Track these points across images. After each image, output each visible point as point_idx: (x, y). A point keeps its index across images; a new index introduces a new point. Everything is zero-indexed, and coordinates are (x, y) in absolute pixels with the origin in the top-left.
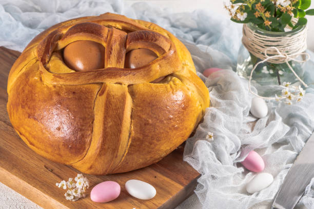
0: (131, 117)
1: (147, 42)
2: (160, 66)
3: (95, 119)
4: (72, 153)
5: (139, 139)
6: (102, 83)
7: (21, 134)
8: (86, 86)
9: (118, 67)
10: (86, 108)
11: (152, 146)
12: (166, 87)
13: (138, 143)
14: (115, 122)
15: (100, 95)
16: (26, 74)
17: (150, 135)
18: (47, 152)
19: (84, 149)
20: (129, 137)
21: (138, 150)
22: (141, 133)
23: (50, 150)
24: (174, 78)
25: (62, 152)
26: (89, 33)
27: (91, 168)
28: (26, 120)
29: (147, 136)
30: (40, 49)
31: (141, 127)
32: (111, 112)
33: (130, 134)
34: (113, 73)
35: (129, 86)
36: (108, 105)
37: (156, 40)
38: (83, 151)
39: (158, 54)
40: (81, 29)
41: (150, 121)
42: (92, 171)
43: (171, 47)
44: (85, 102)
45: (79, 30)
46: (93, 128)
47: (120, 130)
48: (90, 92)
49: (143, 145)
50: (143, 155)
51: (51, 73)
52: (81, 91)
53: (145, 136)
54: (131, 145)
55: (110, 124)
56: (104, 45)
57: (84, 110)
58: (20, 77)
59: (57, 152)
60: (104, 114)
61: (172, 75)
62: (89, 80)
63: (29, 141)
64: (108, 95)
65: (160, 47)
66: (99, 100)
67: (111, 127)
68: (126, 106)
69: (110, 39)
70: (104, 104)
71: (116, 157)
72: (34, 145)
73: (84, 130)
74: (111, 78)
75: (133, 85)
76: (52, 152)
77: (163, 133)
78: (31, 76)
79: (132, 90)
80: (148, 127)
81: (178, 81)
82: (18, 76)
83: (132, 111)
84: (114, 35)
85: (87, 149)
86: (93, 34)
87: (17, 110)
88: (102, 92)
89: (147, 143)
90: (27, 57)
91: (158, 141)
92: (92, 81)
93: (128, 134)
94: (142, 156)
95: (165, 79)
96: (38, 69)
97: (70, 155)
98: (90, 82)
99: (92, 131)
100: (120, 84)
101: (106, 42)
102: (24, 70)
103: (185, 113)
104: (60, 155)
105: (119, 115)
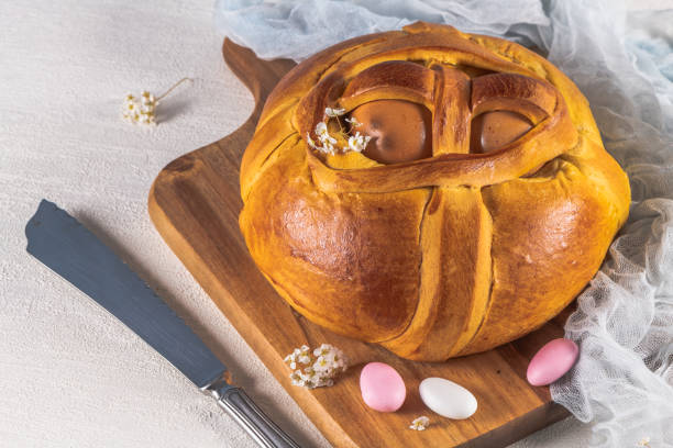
0: (492, 251)
1: (512, 98)
2: (539, 144)
3: (424, 259)
4: (379, 323)
5: (507, 294)
6: (432, 187)
7: (275, 282)
8: (401, 194)
9: (459, 152)
10: (404, 238)
11: (532, 304)
12: (553, 187)
13: (506, 301)
14: (462, 264)
15: (431, 213)
16: (279, 167)
17: (529, 285)
18: (332, 321)
19: (406, 316)
20: (491, 290)
21: (506, 315)
22: (511, 283)
23: (336, 317)
24: (565, 163)
25: (361, 322)
26: (400, 85)
27: (418, 351)
28: (286, 259)
29: (524, 286)
30: (305, 117)
31: (511, 269)
32: (453, 247)
33: (492, 285)
34: (451, 164)
35: (483, 189)
36: (447, 231)
37: (529, 94)
38: (403, 321)
39: (534, 120)
40: (383, 78)
41: (528, 259)
42: (420, 356)
43: (557, 104)
44: (401, 227)
45: (379, 79)
46: (420, 277)
47: (474, 281)
48: (409, 206)
49: (516, 304)
50: (516, 322)
51: (329, 167)
52: (394, 207)
53: (518, 286)
54: (496, 306)
55: (453, 270)
56: (431, 107)
57: (402, 242)
58: (268, 172)
59: (351, 321)
60: (441, 250)
61: (562, 157)
62: (407, 182)
63: (290, 296)
64: (447, 212)
65: (539, 108)
66: (430, 222)
67: (454, 274)
68: (481, 232)
69: (441, 95)
70: (439, 231)
71: (466, 330)
72: (302, 306)
73: (402, 281)
74: (449, 177)
75: (489, 186)
76: (340, 321)
77: (551, 278)
78: (292, 172)
79: (490, 197)
80: (524, 269)
81: (573, 170)
82: (264, 169)
83: (493, 240)
84: (447, 86)
85: (409, 317)
86: (407, 88)
87: (266, 239)
88: (433, 206)
89: (523, 300)
90: (278, 131)
91: (543, 293)
92: (412, 185)
93: (488, 287)
94: (514, 324)
95: (548, 169)
96: (304, 158)
97: (376, 327)
98: (409, 186)
99: (419, 284)
100: (468, 187)
101: (432, 102)
102: (274, 159)
103: (590, 234)
104: (356, 327)
105: (469, 252)
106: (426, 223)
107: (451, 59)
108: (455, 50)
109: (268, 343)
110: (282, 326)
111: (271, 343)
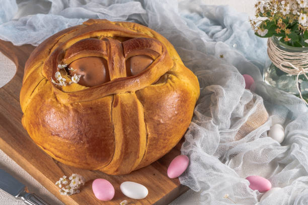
0: (145, 120)
1: (143, 49)
2: (158, 68)
3: (115, 128)
4: (98, 161)
5: (155, 138)
6: (113, 95)
7: (45, 148)
8: (100, 100)
9: (122, 77)
10: (104, 120)
11: (166, 141)
12: (167, 87)
13: (154, 142)
14: (133, 128)
15: (115, 106)
16: (39, 95)
17: (163, 133)
18: (75, 163)
19: (110, 155)
20: (147, 138)
21: (155, 148)
22: (155, 133)
23: (77, 161)
24: (170, 75)
25: (89, 161)
26: (91, 49)
27: (117, 171)
28: (50, 137)
29: (161, 134)
30: (48, 70)
31: (154, 127)
32: (128, 121)
33: (147, 135)
34: (120, 83)
35: (136, 92)
36: (123, 114)
37: (150, 46)
38: (109, 158)
39: (154, 57)
40: (83, 47)
41: (162, 121)
42: (118, 173)
43: (163, 48)
44: (102, 115)
45: (81, 48)
46: (114, 137)
47: (139, 135)
48: (105, 105)
49: (159, 142)
51: (64, 92)
52: (98, 106)
53: (159, 134)
54: (150, 145)
55: (129, 131)
56: (107, 58)
57: (104, 122)
58: (34, 98)
59: (84, 162)
60: (122, 123)
61: (168, 73)
62: (102, 94)
63: (54, 154)
64: (122, 105)
65: (155, 51)
66: (115, 111)
67: (130, 133)
68: (139, 111)
70: (120, 114)
71: (138, 158)
72: (60, 158)
73: (106, 140)
74: (120, 89)
75: (138, 91)
76: (79, 162)
77: (173, 128)
78: (46, 97)
79: (140, 95)
80: (160, 126)
81: (174, 78)
82: (32, 96)
83: (145, 115)
84: (112, 47)
85: (112, 156)
86: (94, 51)
87: (38, 129)
88: (115, 103)
89: (162, 141)
90: (36, 78)
91: (170, 136)
92: (104, 95)
93: (145, 136)
94: (159, 152)
95: (163, 79)
96: (51, 89)
97: (97, 162)
98: (103, 96)
99: (114, 140)
100: (129, 92)
101: (107, 55)
102: (36, 91)
103: (186, 105)
104: (87, 164)
105: (135, 122)
106: (113, 112)
107: (110, 34)
108: (111, 30)
109: (45, 177)
110: (50, 168)
111: (47, 177)
